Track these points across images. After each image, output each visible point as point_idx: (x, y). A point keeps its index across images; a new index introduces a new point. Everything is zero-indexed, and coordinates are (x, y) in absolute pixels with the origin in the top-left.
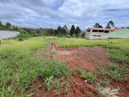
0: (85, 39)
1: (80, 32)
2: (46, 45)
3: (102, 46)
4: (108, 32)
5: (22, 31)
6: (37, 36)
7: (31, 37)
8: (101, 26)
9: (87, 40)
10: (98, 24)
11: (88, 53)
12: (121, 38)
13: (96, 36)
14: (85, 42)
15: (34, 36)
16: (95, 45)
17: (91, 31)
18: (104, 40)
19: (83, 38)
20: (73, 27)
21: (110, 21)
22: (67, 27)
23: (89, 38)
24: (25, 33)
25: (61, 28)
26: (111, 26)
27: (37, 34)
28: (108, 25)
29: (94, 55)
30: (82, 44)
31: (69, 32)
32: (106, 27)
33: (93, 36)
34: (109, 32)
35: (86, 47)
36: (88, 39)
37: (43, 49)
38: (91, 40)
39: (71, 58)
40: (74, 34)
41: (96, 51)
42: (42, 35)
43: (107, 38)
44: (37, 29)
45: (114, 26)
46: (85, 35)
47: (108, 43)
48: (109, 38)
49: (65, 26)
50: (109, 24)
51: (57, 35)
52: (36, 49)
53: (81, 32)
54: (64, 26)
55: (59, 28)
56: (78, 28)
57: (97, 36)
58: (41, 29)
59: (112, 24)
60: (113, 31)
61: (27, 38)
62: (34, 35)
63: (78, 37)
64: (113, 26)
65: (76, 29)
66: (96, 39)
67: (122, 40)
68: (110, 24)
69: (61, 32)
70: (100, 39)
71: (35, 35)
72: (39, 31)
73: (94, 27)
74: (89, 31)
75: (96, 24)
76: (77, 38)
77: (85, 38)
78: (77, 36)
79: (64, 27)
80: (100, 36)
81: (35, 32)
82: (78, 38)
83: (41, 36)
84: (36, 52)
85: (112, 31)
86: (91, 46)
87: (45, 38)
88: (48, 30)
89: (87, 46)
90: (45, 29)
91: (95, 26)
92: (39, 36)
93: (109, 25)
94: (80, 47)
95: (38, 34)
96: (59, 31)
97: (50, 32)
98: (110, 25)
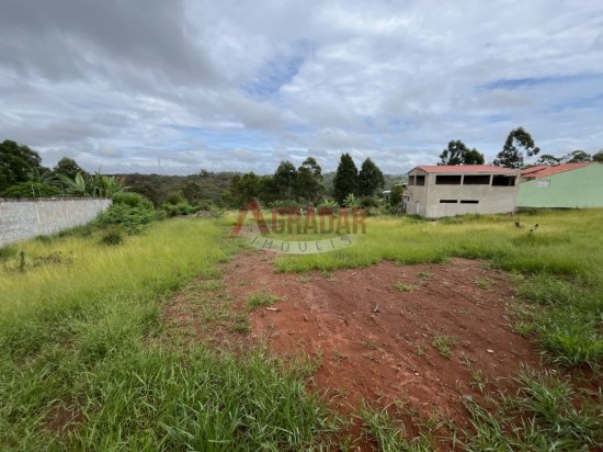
0: (404, 218)
1: (377, 181)
2: (221, 262)
3: (488, 257)
4: (513, 184)
5: (120, 194)
6: (185, 214)
7: (160, 219)
8: (474, 152)
9: (414, 226)
10: (461, 146)
11: (418, 308)
12: (580, 206)
13: (455, 202)
14: (406, 239)
15: (173, 214)
16: (455, 255)
17: (431, 180)
18: (498, 220)
19: (393, 213)
20: (346, 161)
21: (516, 128)
22: (318, 163)
23: (421, 215)
24: (133, 204)
25: (293, 168)
26: (522, 150)
27: (184, 204)
28: (506, 148)
29: (446, 315)
30: (392, 247)
31: (328, 185)
32: (500, 155)
33: (441, 202)
34: (517, 181)
35: (409, 268)
36: (418, 217)
37: (208, 283)
38: (434, 223)
39: (336, 341)
40: (352, 196)
41: (460, 289)
42: (206, 209)
43: (511, 209)
44: (186, 175)
45: (537, 151)
46: (405, 201)
47: (516, 242)
48: (521, 211)
49: (311, 161)
50: (509, 142)
51: (277, 202)
52: (175, 288)
53: (383, 183)
54: (305, 163)
55: (286, 172)
56: (368, 165)
57: (462, 202)
58: (205, 175)
59: (523, 144)
60: (534, 178)
61: (140, 227)
62: (171, 207)
63: (373, 210)
64: (531, 149)
65: (360, 169)
66: (458, 219)
67: (586, 219)
68: (515, 143)
69: (295, 187)
70: (477, 217)
71: (176, 207)
72: (197, 188)
73: (442, 157)
74: (421, 180)
75: (451, 145)
76: (369, 215)
77: (404, 211)
78: (366, 204)
79: (306, 166)
80: (476, 202)
81: (178, 194)
82: (373, 215)
83: (202, 213)
84: (175, 304)
85: (529, 179)
86: (436, 261)
87: (221, 220)
88: (236, 178)
89: (411, 263)
90: (223, 177)
91: (445, 153)
92: (194, 212)
93: (514, 149)
94: (381, 267)
95: (190, 204)
96: (282, 183)
97: (245, 191)
98: (517, 148)
